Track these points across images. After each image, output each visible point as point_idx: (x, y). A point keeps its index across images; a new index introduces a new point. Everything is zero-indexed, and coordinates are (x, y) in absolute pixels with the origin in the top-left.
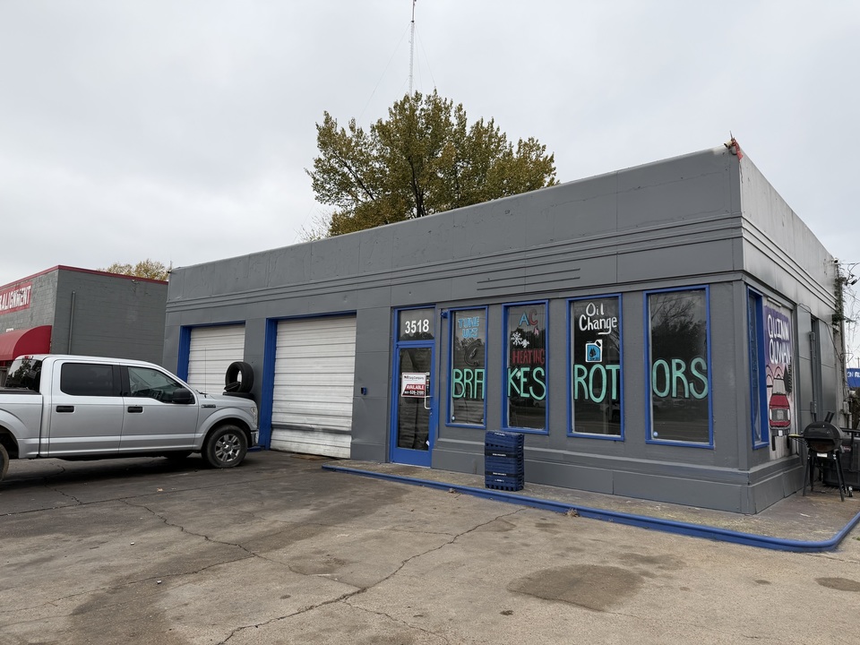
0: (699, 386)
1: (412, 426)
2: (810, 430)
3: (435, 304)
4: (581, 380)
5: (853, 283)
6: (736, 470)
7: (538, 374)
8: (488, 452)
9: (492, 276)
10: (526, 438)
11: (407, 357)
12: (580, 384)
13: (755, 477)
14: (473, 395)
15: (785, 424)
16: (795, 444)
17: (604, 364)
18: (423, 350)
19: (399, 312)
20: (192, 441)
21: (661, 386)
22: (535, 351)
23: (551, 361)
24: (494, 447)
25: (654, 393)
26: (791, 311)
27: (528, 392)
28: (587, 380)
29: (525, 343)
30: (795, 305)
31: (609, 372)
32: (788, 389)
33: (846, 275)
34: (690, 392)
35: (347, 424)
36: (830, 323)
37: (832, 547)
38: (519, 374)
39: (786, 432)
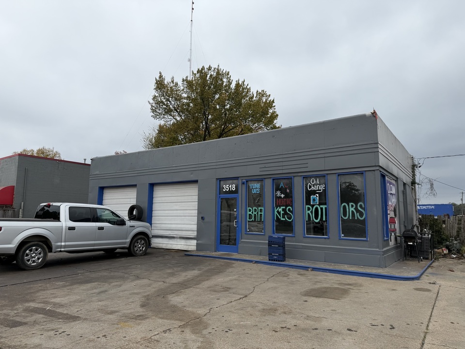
0: (361, 214)
1: (228, 234)
2: (405, 233)
3: (238, 177)
4: (309, 212)
5: (420, 167)
6: (377, 250)
7: (289, 210)
8: (270, 244)
9: (267, 165)
10: (286, 238)
11: (224, 202)
12: (308, 214)
13: (385, 252)
14: (258, 220)
15: (394, 231)
16: (399, 238)
17: (319, 205)
18: (232, 199)
19: (220, 181)
20: (125, 243)
21: (345, 214)
22: (287, 199)
23: (295, 204)
24: (273, 243)
25: (342, 217)
26: (396, 181)
27: (285, 218)
28: (312, 212)
29: (283, 196)
30: (397, 178)
31: (322, 209)
32: (395, 215)
33: (416, 163)
34: (357, 217)
35: (194, 234)
36: (410, 185)
37: (418, 278)
38: (280, 210)
39: (395, 234)
